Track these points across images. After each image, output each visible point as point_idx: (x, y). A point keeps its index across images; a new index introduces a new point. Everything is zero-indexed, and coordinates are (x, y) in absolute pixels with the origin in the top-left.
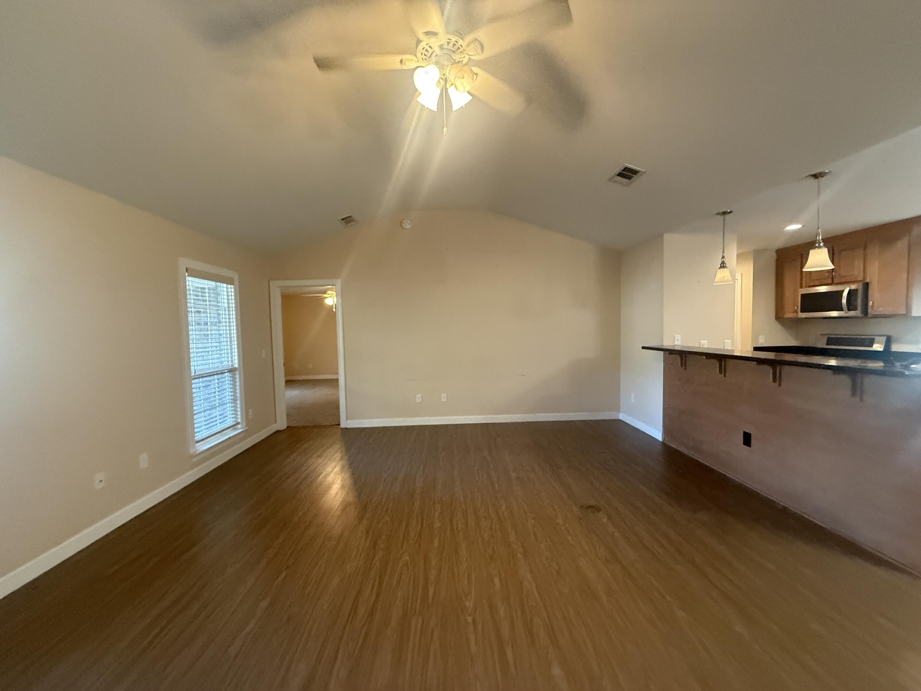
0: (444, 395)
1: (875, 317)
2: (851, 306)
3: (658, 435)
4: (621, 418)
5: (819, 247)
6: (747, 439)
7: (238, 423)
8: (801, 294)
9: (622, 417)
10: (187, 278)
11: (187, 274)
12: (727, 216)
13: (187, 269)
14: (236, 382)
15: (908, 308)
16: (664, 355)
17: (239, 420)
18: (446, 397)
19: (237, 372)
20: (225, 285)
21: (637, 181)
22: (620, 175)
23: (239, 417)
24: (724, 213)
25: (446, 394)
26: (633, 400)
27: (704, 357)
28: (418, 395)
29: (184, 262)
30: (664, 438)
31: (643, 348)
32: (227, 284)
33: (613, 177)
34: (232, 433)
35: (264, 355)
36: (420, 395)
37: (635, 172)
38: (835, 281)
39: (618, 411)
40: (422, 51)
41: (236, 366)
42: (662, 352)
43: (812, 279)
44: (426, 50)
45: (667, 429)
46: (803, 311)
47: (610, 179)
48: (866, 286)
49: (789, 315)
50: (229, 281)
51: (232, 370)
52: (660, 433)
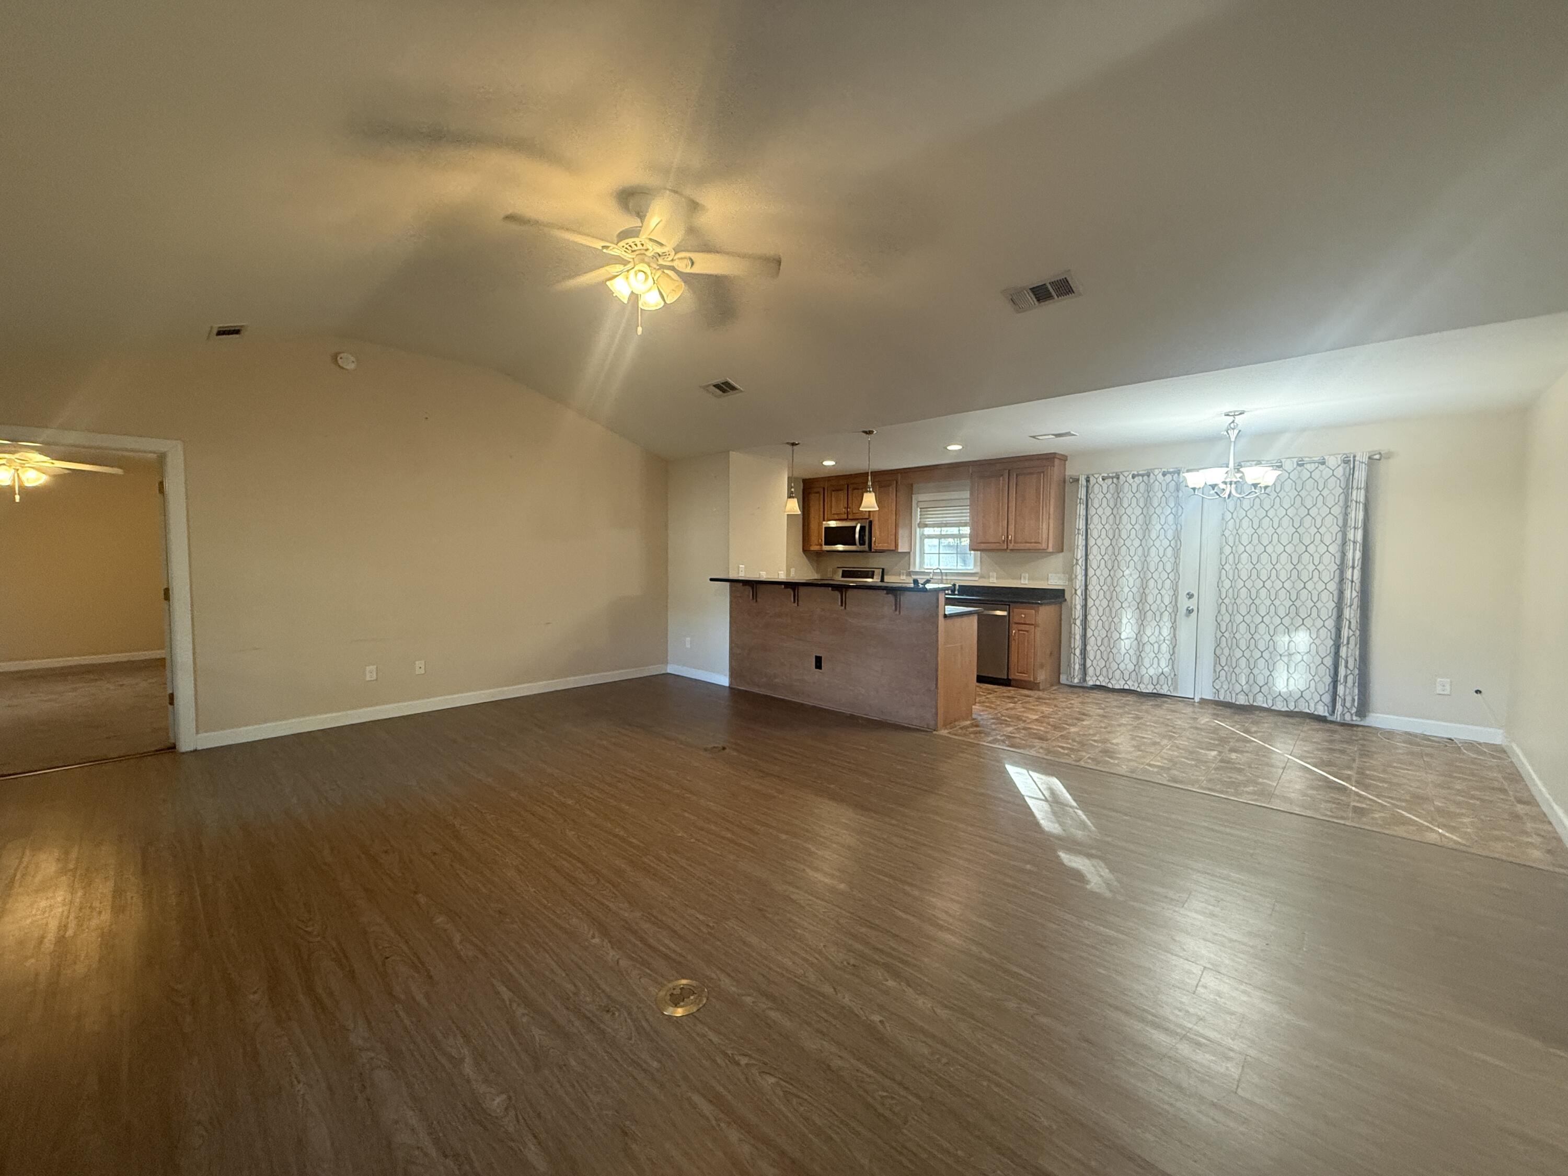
0: (419, 664)
1: (876, 551)
2: (862, 542)
3: (723, 680)
4: (669, 671)
5: (870, 492)
6: (819, 663)
8: (825, 528)
9: (671, 669)
12: (795, 447)
15: (896, 546)
16: (731, 587)
18: (423, 667)
21: (731, 396)
22: (717, 386)
24: (793, 444)
25: (423, 662)
26: (688, 646)
27: (783, 586)
28: (368, 668)
30: (731, 683)
31: (712, 580)
33: (709, 385)
36: (373, 668)
37: (733, 388)
38: (850, 517)
39: (665, 662)
42: (728, 584)
43: (833, 512)
45: (734, 673)
46: (826, 544)
47: (706, 388)
48: (871, 522)
49: (815, 548)
52: (725, 675)
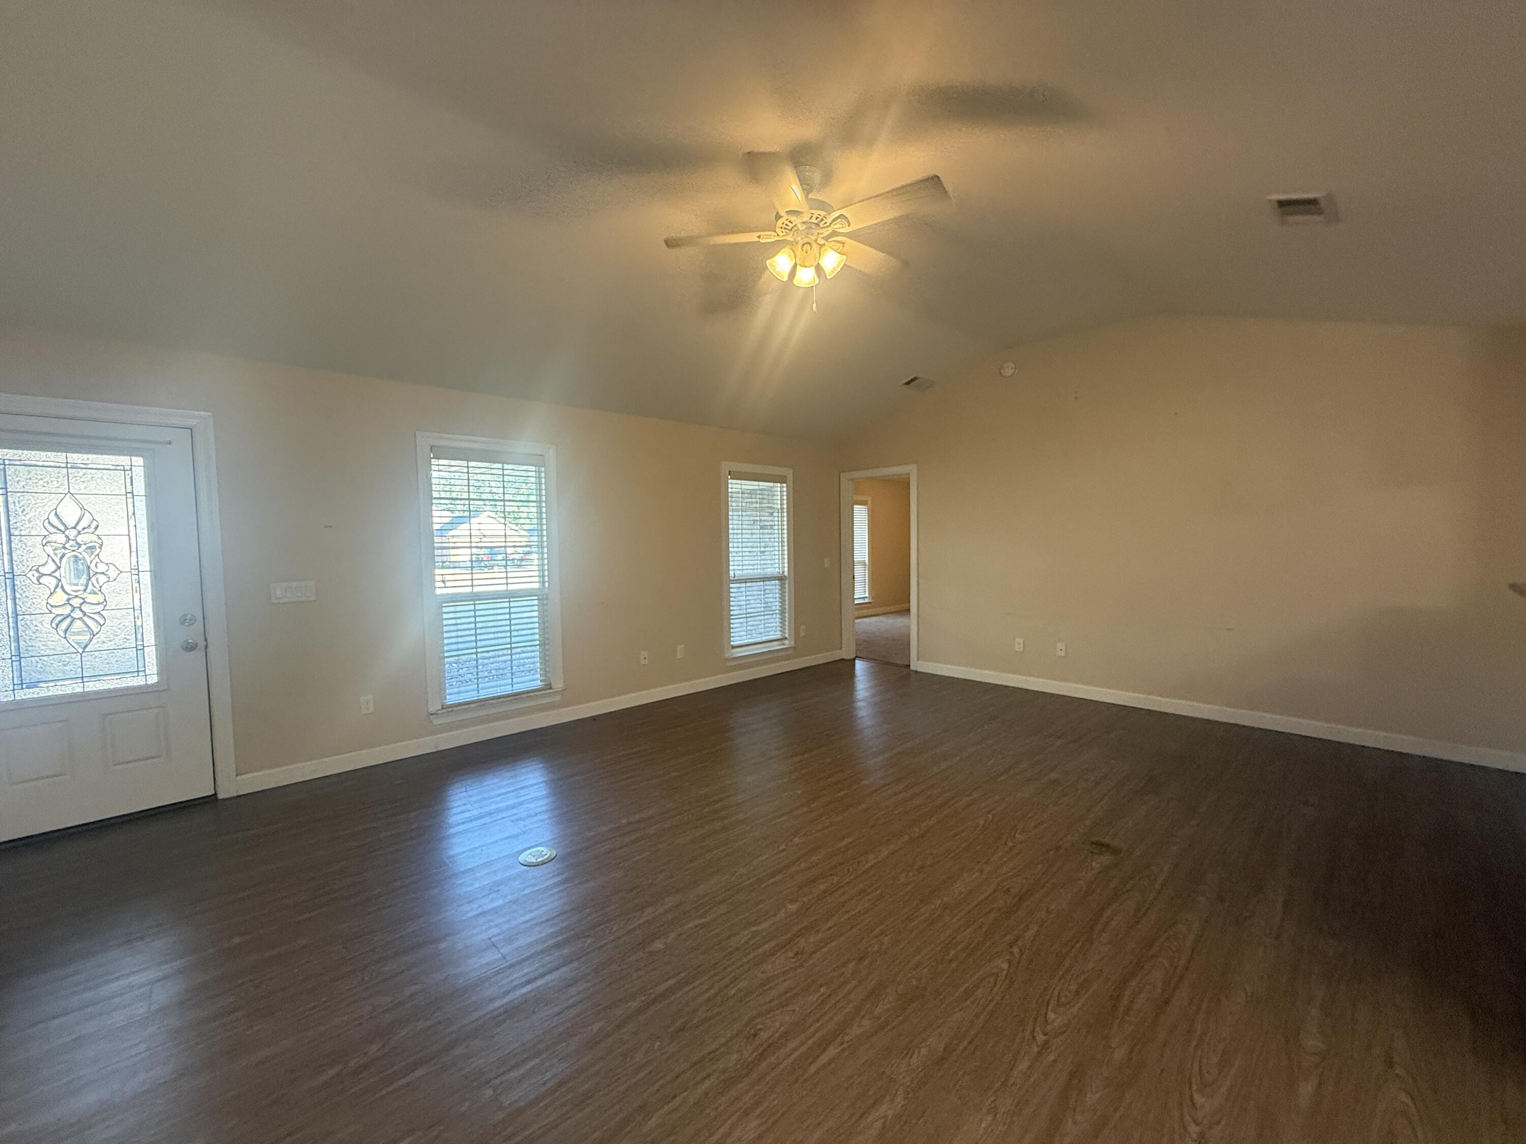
7: (786, 638)
10: (730, 481)
11: (729, 477)
13: (730, 472)
14: (785, 592)
17: (787, 636)
19: (787, 582)
20: (779, 485)
23: (787, 631)
29: (726, 466)
32: (781, 483)
34: (776, 646)
35: (827, 565)
40: (782, 226)
41: (786, 574)
44: (786, 225)
50: (781, 479)
51: (781, 579)
